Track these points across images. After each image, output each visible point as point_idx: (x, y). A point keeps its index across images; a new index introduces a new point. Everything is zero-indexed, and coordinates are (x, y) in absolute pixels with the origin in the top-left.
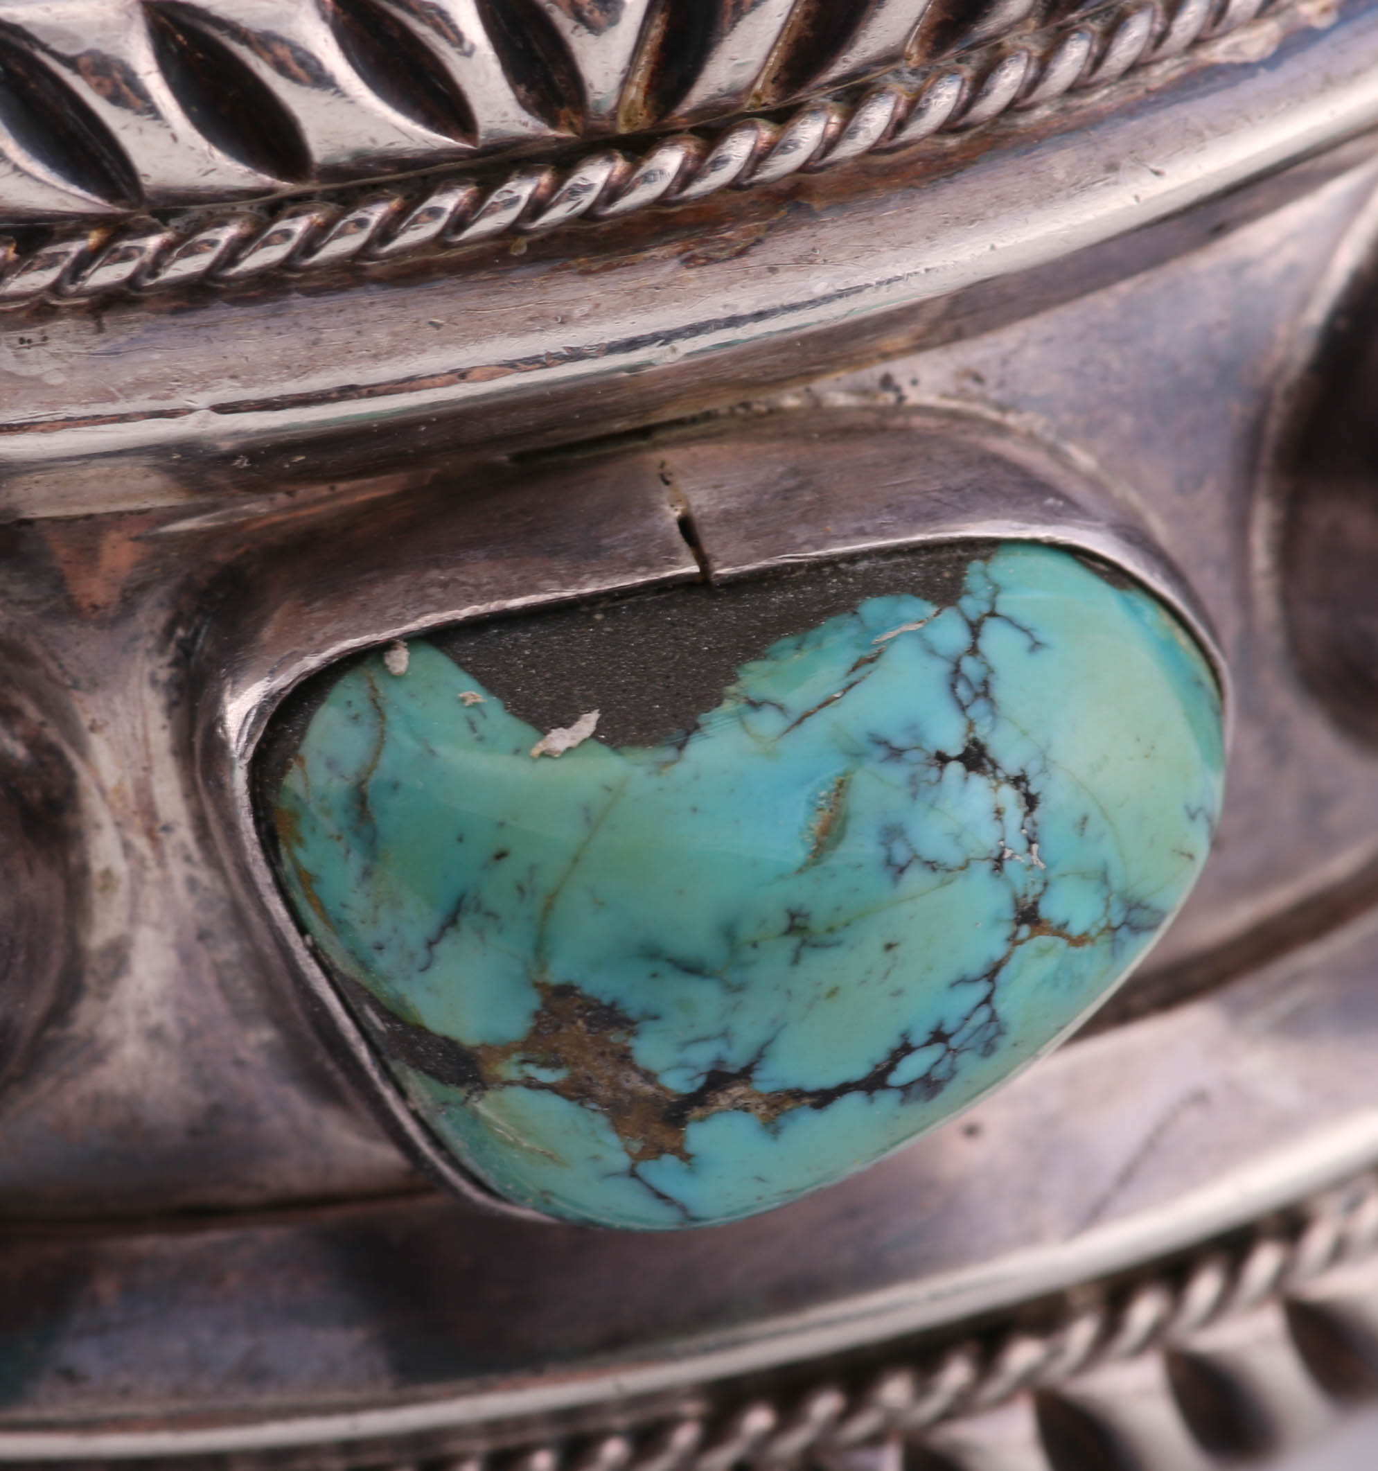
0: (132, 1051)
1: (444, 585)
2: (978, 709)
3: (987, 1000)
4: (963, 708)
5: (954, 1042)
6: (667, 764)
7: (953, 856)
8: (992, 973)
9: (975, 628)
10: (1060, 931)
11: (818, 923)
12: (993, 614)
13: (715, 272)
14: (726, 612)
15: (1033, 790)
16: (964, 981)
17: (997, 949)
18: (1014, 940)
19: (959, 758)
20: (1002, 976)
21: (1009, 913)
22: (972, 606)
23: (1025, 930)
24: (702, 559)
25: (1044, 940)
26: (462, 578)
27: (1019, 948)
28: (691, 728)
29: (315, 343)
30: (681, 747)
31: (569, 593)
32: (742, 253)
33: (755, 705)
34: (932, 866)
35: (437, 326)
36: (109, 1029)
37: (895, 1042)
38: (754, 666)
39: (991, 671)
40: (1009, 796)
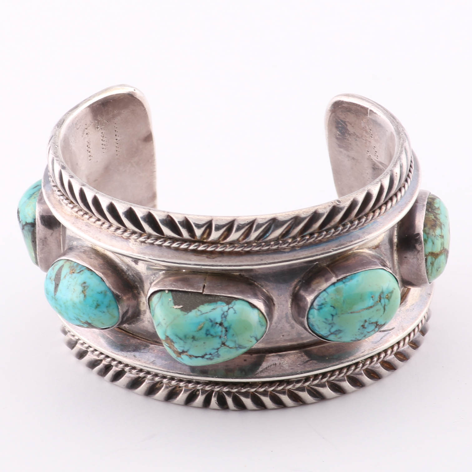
0: (147, 322)
1: (174, 285)
2: (224, 319)
3: (217, 352)
4: (222, 318)
5: (213, 355)
6: (186, 315)
7: (214, 335)
8: (218, 349)
9: (229, 309)
10: (228, 346)
11: (196, 338)
12: (232, 308)
13: (209, 260)
14: (203, 298)
15: (227, 330)
16: (214, 349)
17: (219, 347)
18: (221, 346)
19: (219, 324)
20: (219, 350)
21: (221, 343)
22: (230, 306)
23: (223, 345)
24: (203, 291)
25: (225, 347)
26: (177, 285)
27: (222, 347)
28: (190, 311)
29: (163, 254)
30: (188, 313)
31: (187, 290)
32: (213, 258)
33: (199, 310)
34: (212, 335)
35: (176, 257)
36: (144, 319)
37: (205, 353)
38: (202, 306)
39: (228, 314)
40: (224, 330)
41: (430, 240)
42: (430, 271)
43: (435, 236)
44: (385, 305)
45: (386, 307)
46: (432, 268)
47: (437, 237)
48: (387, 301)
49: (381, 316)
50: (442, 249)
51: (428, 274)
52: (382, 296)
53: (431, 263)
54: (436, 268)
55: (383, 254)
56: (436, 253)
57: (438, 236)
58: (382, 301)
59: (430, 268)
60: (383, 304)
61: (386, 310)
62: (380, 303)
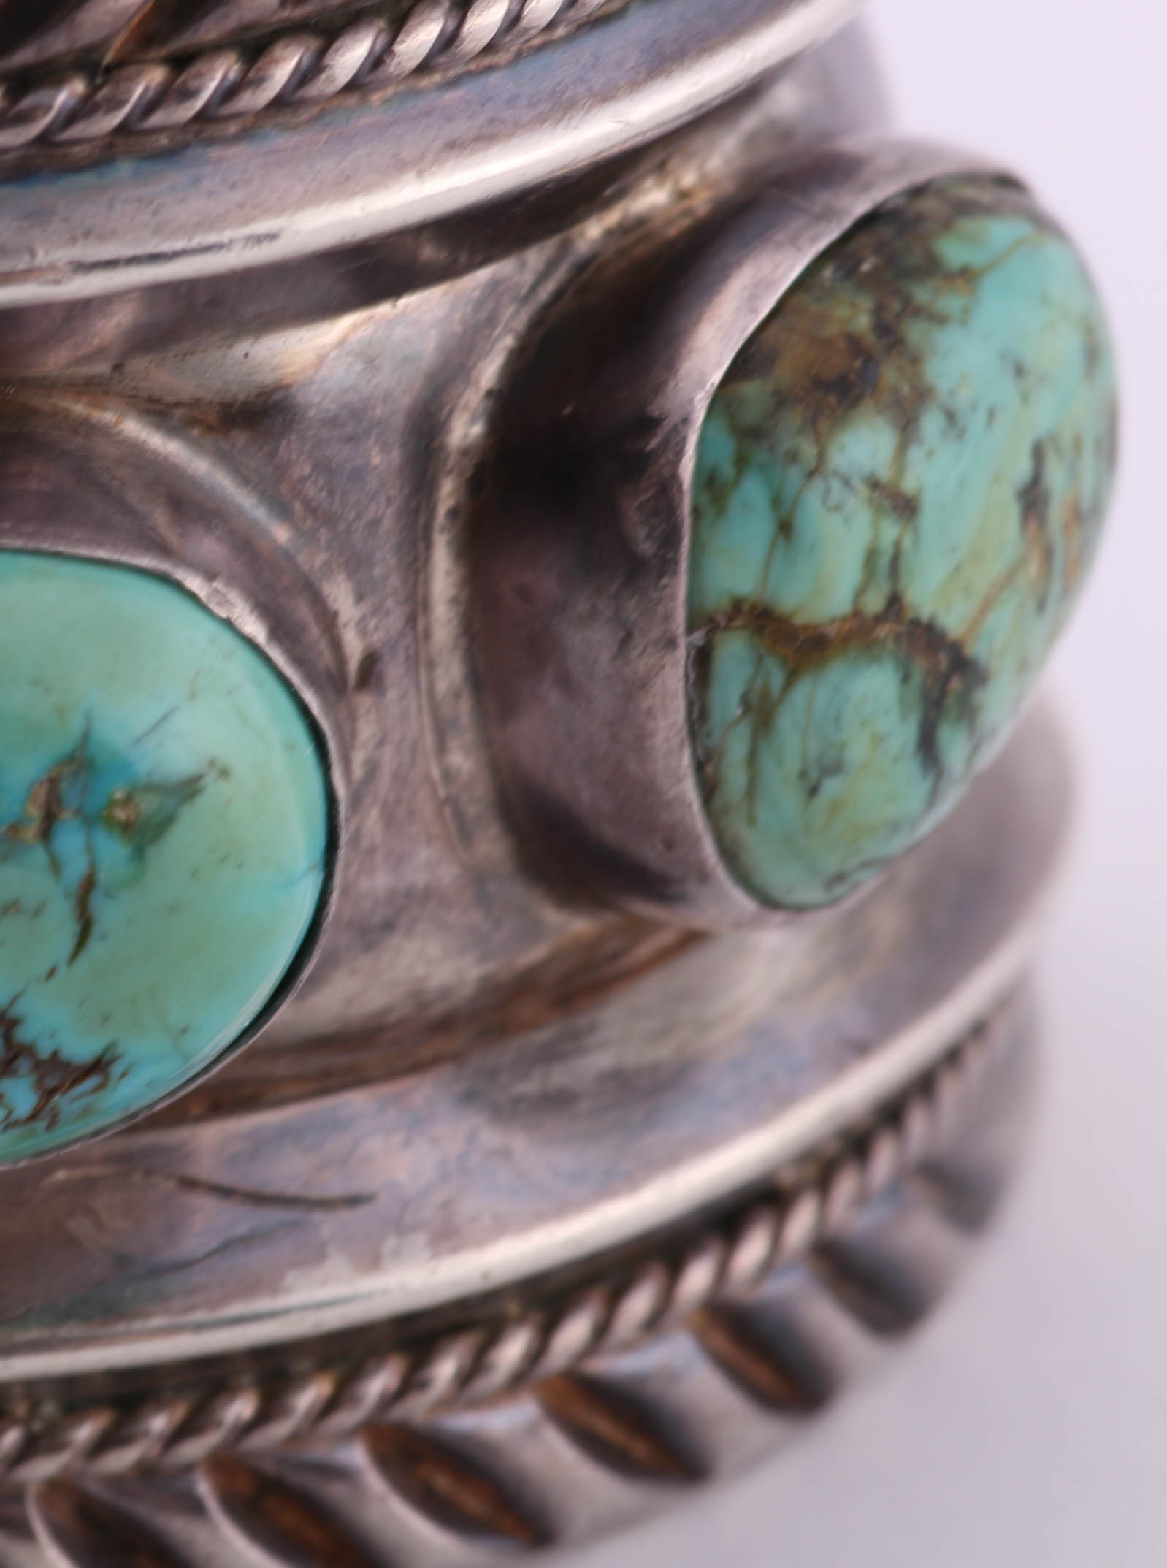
41: (753, 492)
42: (734, 778)
43: (811, 474)
44: (89, 883)
45: (108, 913)
46: (753, 756)
47: (836, 486)
48: (113, 852)
49: (51, 973)
50: (874, 603)
51: (717, 802)
52: (70, 793)
53: (746, 702)
54: (793, 764)
55: (298, 507)
56: (799, 620)
57: (846, 482)
58: (70, 840)
59: (736, 748)
60: (76, 869)
61: (97, 931)
62: (38, 855)
